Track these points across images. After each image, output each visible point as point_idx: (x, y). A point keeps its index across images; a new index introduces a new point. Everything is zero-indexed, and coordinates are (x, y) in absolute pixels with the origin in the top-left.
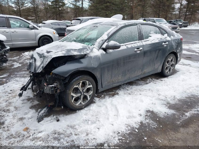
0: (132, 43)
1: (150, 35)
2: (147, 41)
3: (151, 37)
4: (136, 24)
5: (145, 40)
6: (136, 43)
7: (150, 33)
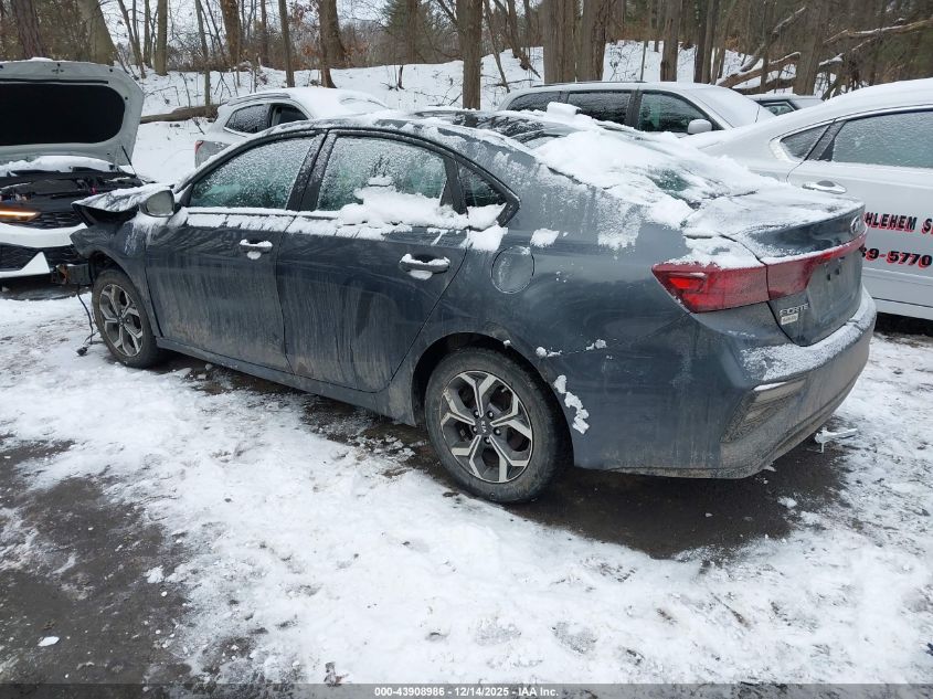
0: (253, 215)
1: (359, 194)
2: (324, 218)
3: (360, 202)
4: (311, 132)
5: (317, 213)
6: (267, 216)
7: (364, 185)
